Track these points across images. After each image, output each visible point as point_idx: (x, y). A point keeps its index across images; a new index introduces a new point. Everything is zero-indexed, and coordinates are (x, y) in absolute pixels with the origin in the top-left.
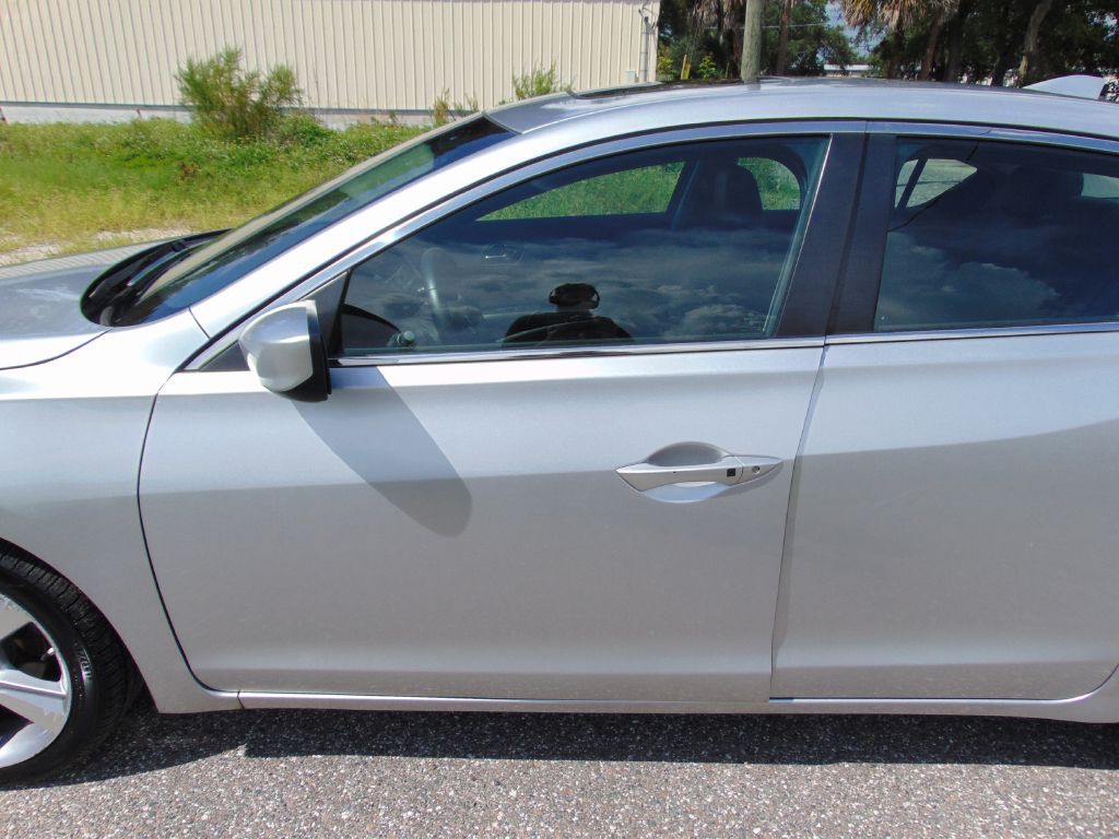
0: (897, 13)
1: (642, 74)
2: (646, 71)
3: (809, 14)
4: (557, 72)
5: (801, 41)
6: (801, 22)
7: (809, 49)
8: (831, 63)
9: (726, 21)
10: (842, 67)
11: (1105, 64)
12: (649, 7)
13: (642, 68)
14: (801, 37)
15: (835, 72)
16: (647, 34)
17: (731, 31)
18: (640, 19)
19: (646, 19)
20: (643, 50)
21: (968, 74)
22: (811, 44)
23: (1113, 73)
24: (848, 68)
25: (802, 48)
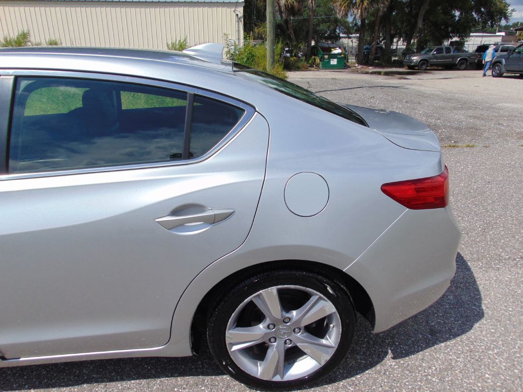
0: (359, 11)
1: (237, 40)
2: (239, 39)
3: (332, 12)
4: (188, 40)
5: (328, 24)
6: (328, 15)
7: (332, 27)
8: (343, 34)
9: (284, 15)
10: (348, 35)
11: (453, 32)
12: (238, 9)
13: (237, 38)
14: (328, 22)
15: (344, 37)
16: (238, 22)
17: (286, 19)
18: (234, 15)
19: (237, 15)
20: (237, 29)
21: (403, 37)
22: (333, 25)
23: (457, 36)
24: (351, 36)
25: (329, 27)
